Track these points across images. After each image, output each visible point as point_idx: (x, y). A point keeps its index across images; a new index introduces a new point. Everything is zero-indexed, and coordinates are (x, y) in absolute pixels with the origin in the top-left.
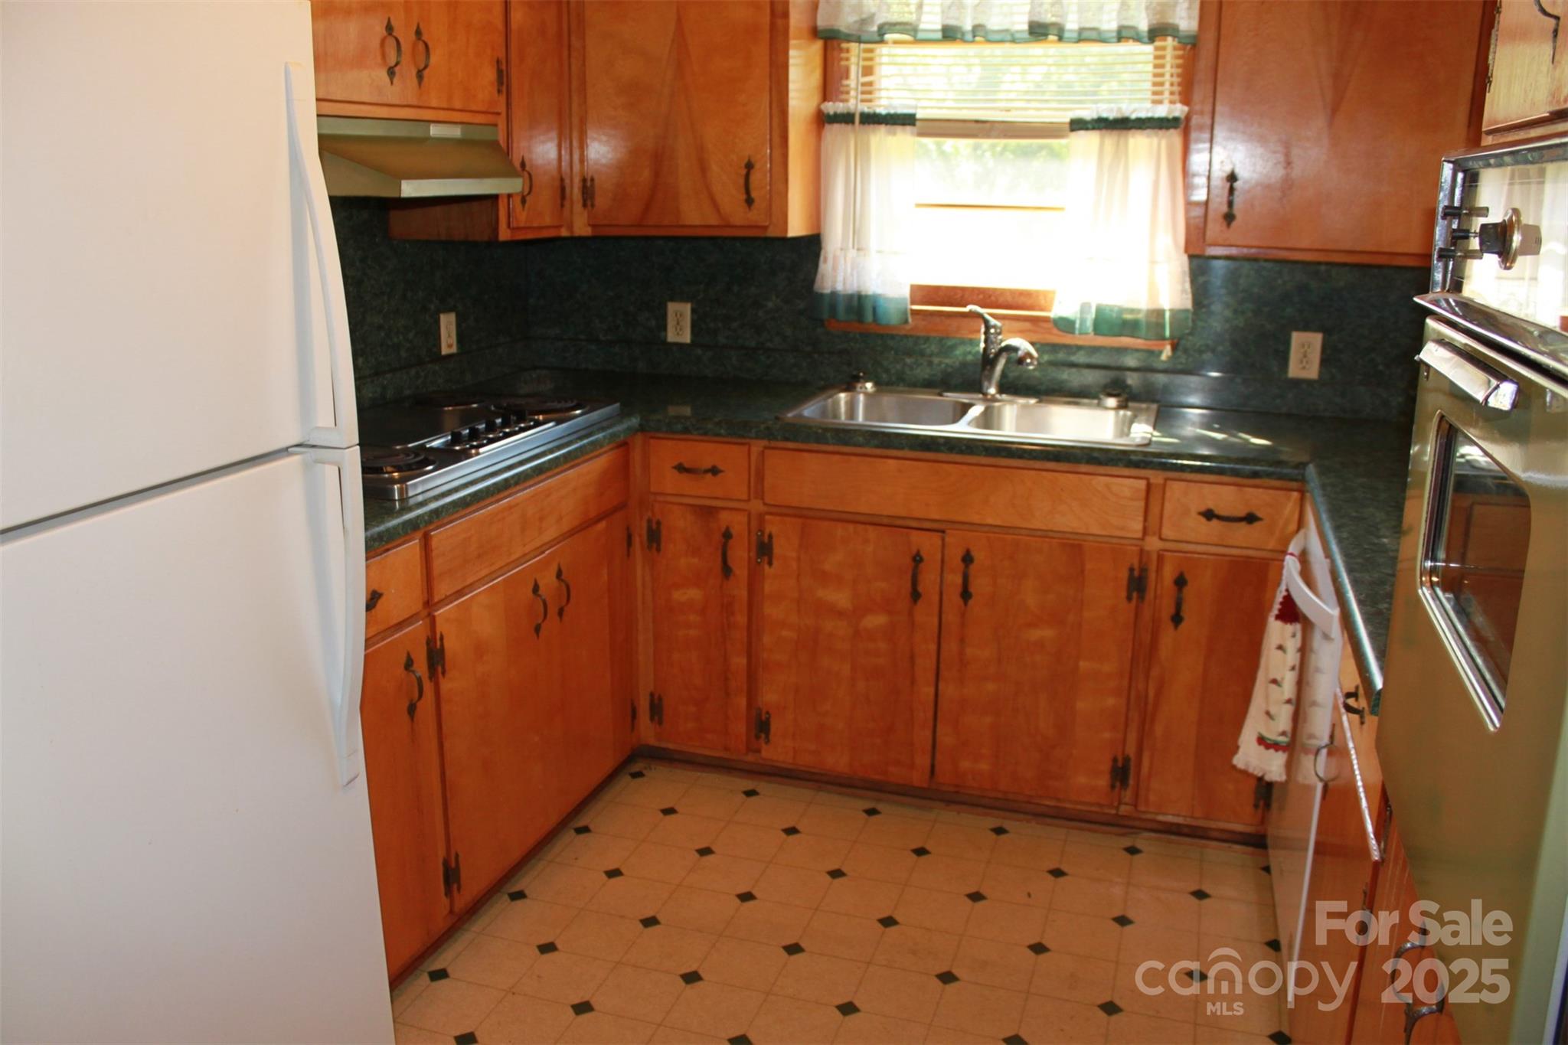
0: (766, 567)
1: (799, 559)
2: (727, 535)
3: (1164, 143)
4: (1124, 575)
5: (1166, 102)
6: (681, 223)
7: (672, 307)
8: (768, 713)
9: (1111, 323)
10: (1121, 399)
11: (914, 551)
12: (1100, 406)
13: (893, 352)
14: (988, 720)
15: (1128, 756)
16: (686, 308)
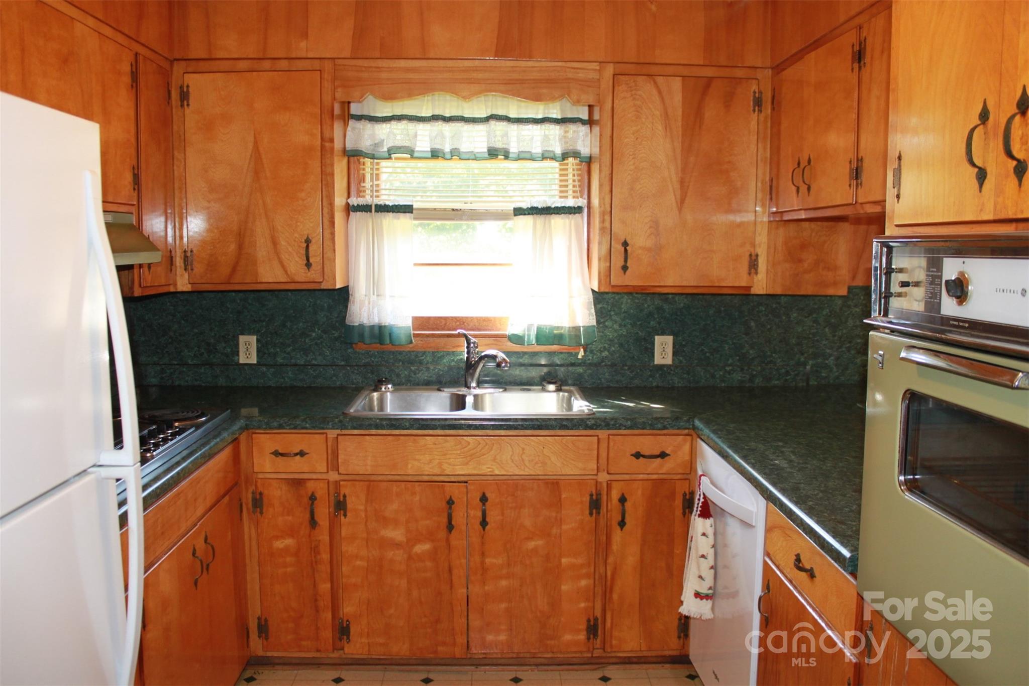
0: (343, 518)
1: (366, 510)
2: (313, 498)
3: (573, 222)
4: (587, 499)
5: (570, 197)
6: (258, 281)
7: (242, 339)
8: (347, 621)
9: (545, 337)
10: (557, 385)
11: (448, 498)
12: (544, 390)
13: (401, 363)
14: (503, 606)
15: (596, 617)
16: (253, 339)
